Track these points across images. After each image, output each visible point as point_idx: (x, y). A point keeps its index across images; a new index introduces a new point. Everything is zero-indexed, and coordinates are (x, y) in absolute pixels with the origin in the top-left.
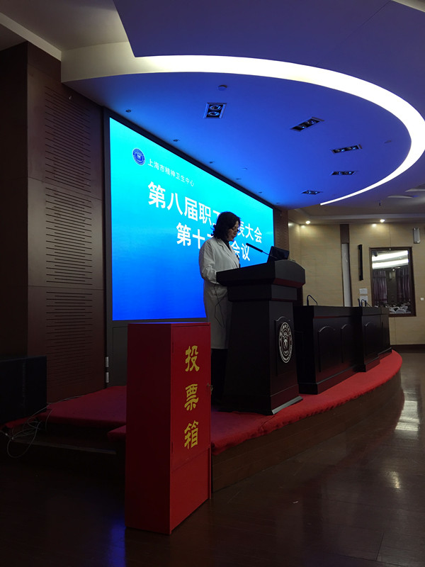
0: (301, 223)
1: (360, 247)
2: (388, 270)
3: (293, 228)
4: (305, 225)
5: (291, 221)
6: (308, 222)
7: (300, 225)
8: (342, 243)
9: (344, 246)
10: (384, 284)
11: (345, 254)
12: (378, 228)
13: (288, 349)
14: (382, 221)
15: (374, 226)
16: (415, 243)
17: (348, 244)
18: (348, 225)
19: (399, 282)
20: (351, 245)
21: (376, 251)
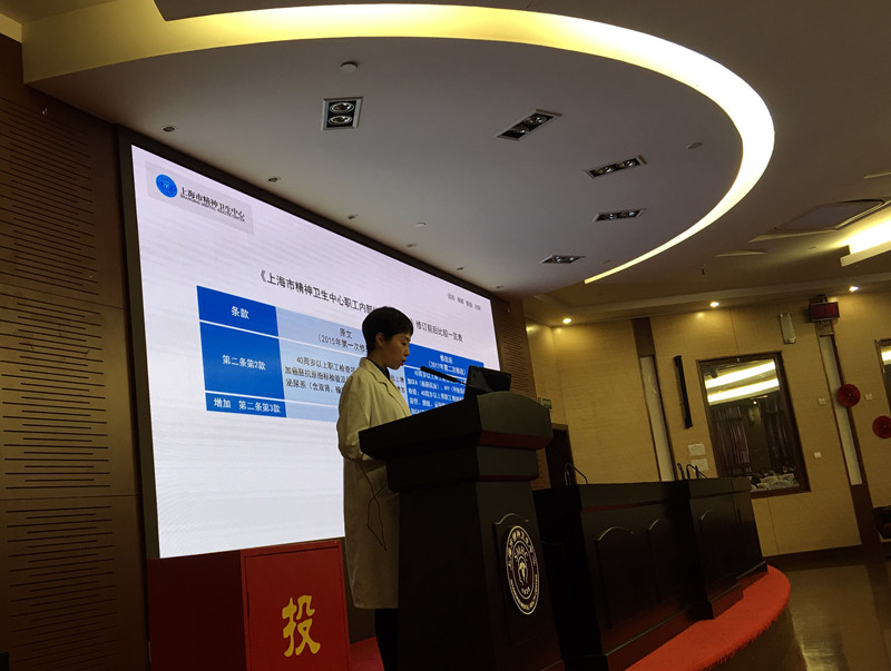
0: (553, 323)
1: (678, 361)
2: (744, 404)
3: (536, 336)
4: (563, 326)
5: (533, 322)
6: (567, 321)
7: (553, 327)
8: (641, 356)
9: (646, 362)
10: (740, 433)
11: (649, 378)
12: (709, 321)
13: (529, 583)
14: (714, 304)
15: (700, 315)
16: (787, 343)
17: (653, 357)
18: (648, 319)
19: (770, 427)
20: (658, 358)
21: (713, 366)
